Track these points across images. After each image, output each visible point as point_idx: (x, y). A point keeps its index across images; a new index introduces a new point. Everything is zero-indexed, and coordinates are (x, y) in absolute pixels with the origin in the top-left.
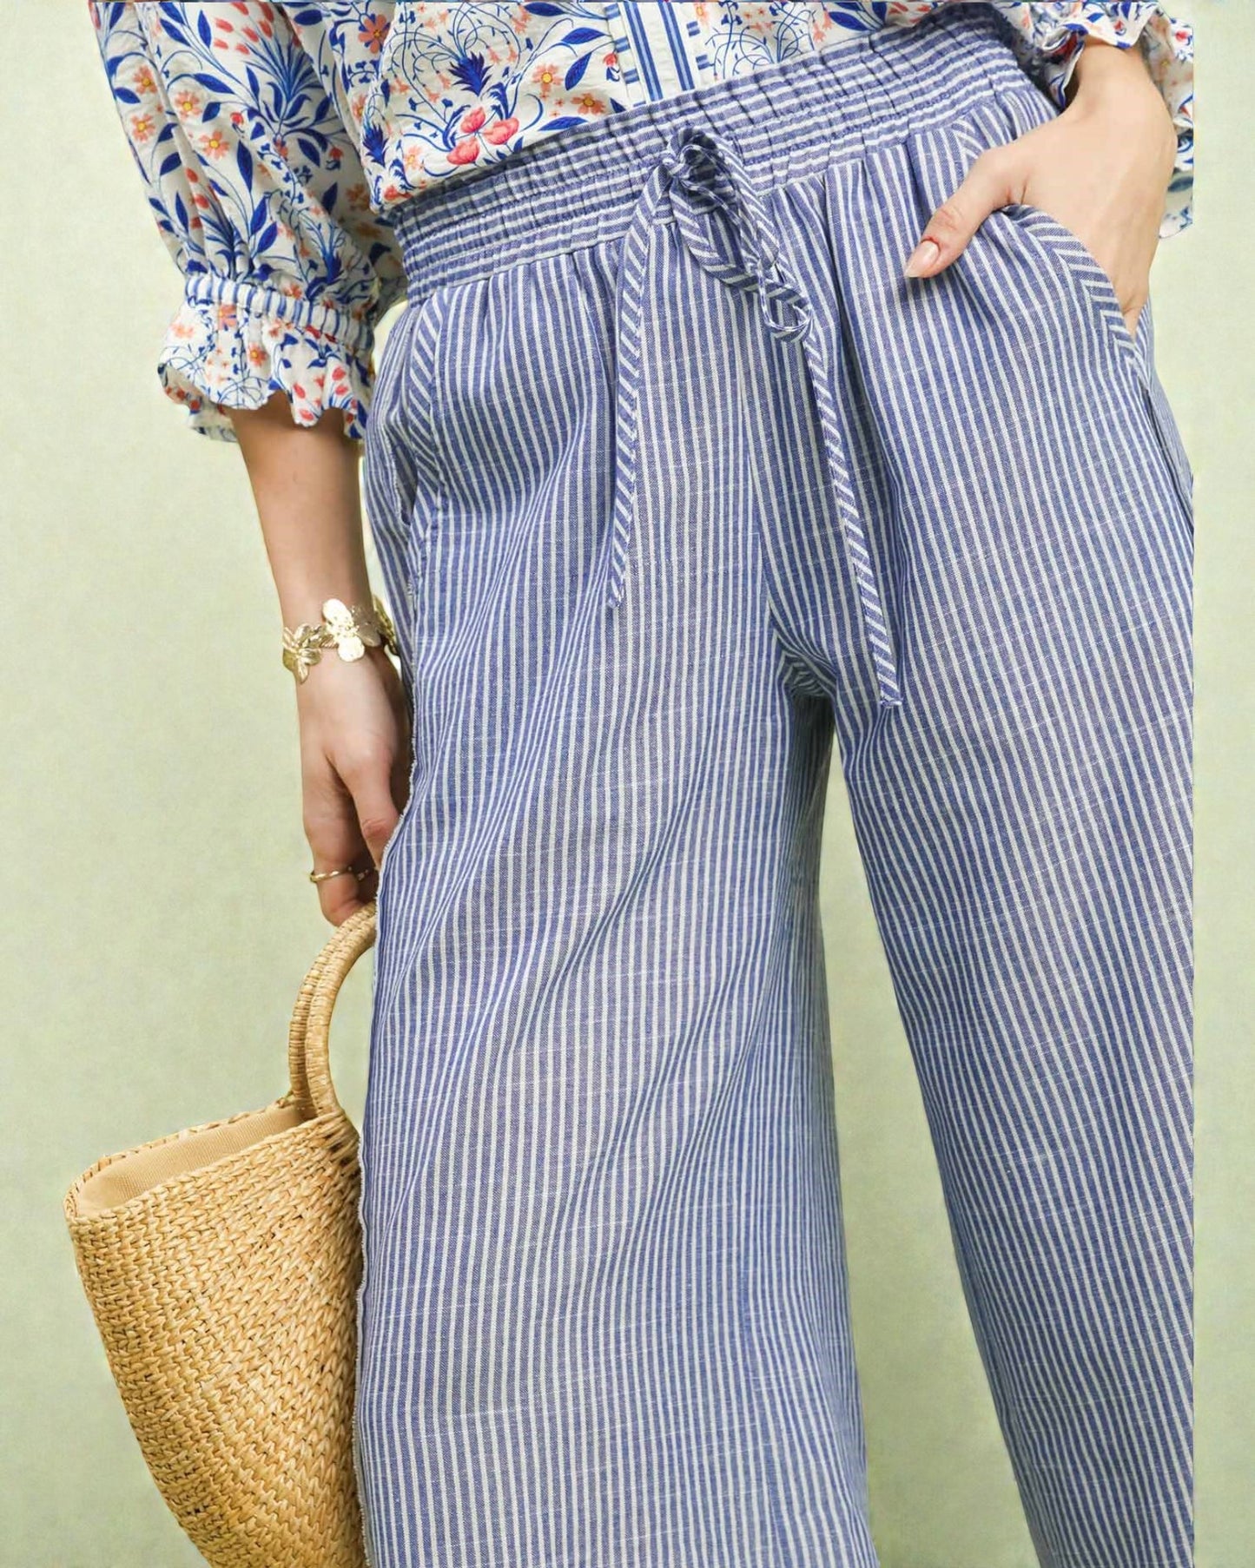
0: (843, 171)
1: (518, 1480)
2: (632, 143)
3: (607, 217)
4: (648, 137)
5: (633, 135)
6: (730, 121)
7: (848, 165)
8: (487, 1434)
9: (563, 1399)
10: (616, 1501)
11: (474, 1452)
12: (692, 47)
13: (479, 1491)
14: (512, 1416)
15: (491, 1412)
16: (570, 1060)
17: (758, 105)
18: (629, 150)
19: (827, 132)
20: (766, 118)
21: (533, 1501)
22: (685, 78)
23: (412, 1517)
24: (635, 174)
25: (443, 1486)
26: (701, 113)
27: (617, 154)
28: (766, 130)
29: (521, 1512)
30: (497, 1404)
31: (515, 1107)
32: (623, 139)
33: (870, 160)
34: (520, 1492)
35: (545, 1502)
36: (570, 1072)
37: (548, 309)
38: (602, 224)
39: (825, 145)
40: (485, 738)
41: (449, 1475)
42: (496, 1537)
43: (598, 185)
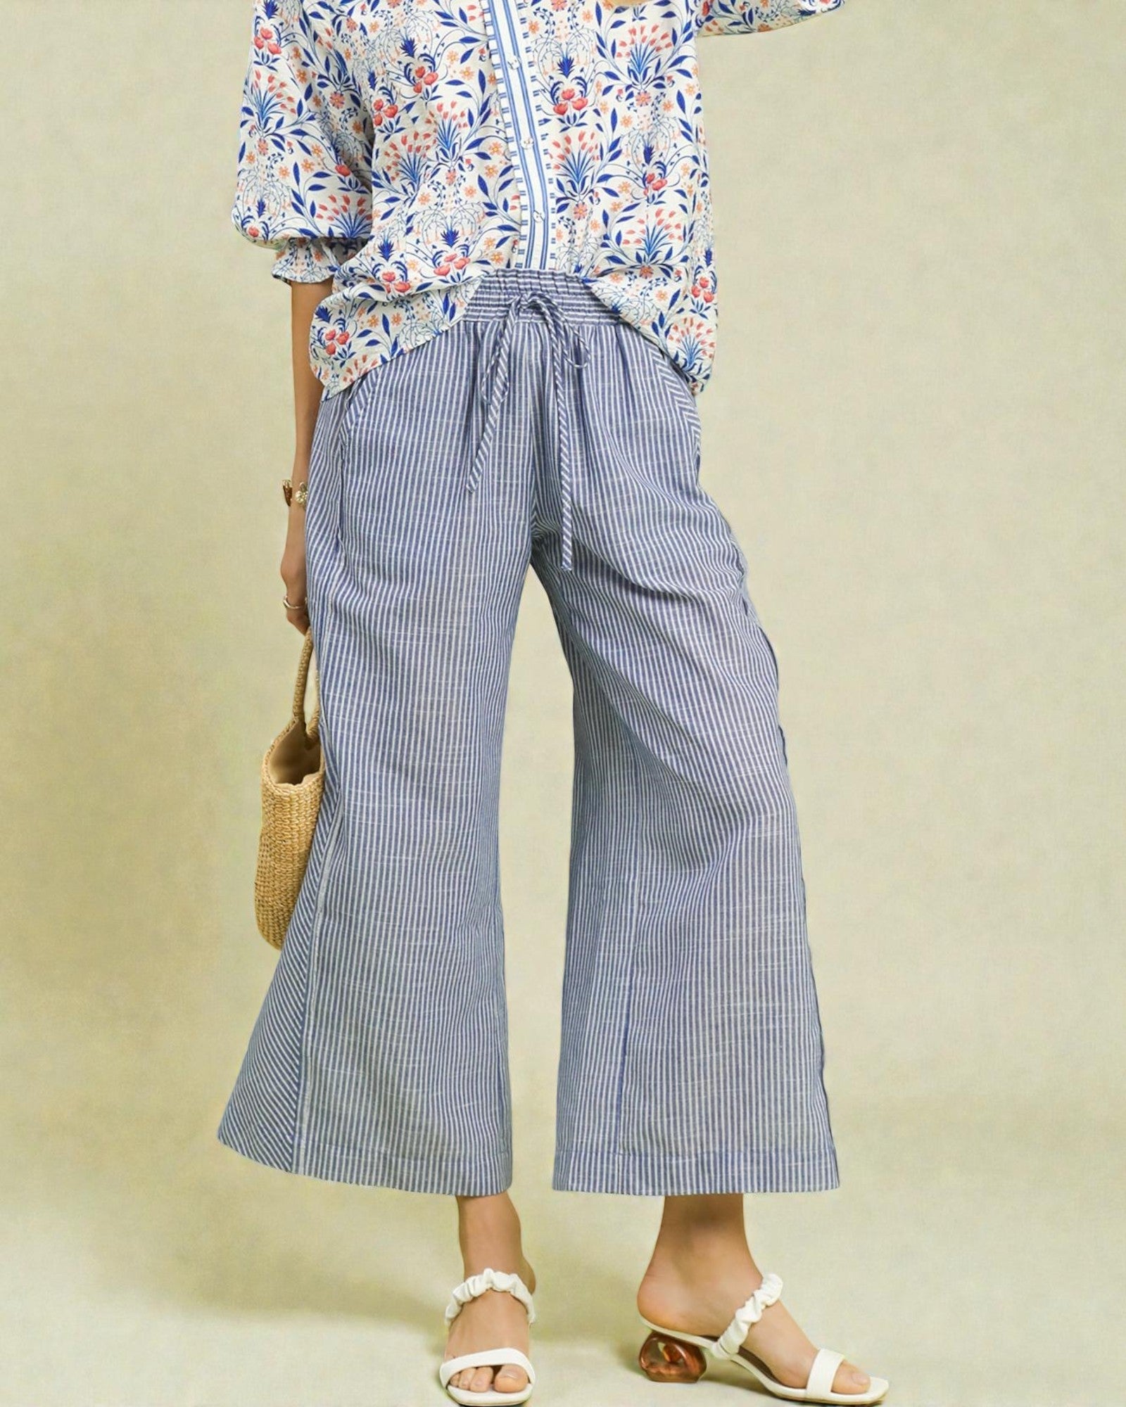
0: (588, 328)
1: (410, 890)
2: (504, 282)
3: (485, 311)
4: (513, 282)
5: (507, 280)
6: (549, 289)
7: (590, 326)
8: (400, 867)
9: (436, 857)
10: (453, 906)
11: (394, 874)
12: (552, 248)
13: (392, 891)
14: (413, 861)
15: (404, 858)
16: (445, 705)
17: (562, 286)
18: (503, 285)
19: (587, 309)
20: (564, 293)
21: (415, 900)
22: (543, 265)
23: (360, 895)
24: (502, 297)
25: (377, 886)
26: (538, 281)
27: (497, 285)
28: (563, 298)
29: (409, 904)
30: (407, 855)
31: (418, 721)
32: (501, 279)
33: (600, 328)
34: (409, 895)
35: (420, 902)
36: (444, 710)
37: (450, 342)
38: (482, 314)
39: (584, 314)
40: (389, 536)
41: (380, 882)
42: (395, 912)
43: (485, 296)
